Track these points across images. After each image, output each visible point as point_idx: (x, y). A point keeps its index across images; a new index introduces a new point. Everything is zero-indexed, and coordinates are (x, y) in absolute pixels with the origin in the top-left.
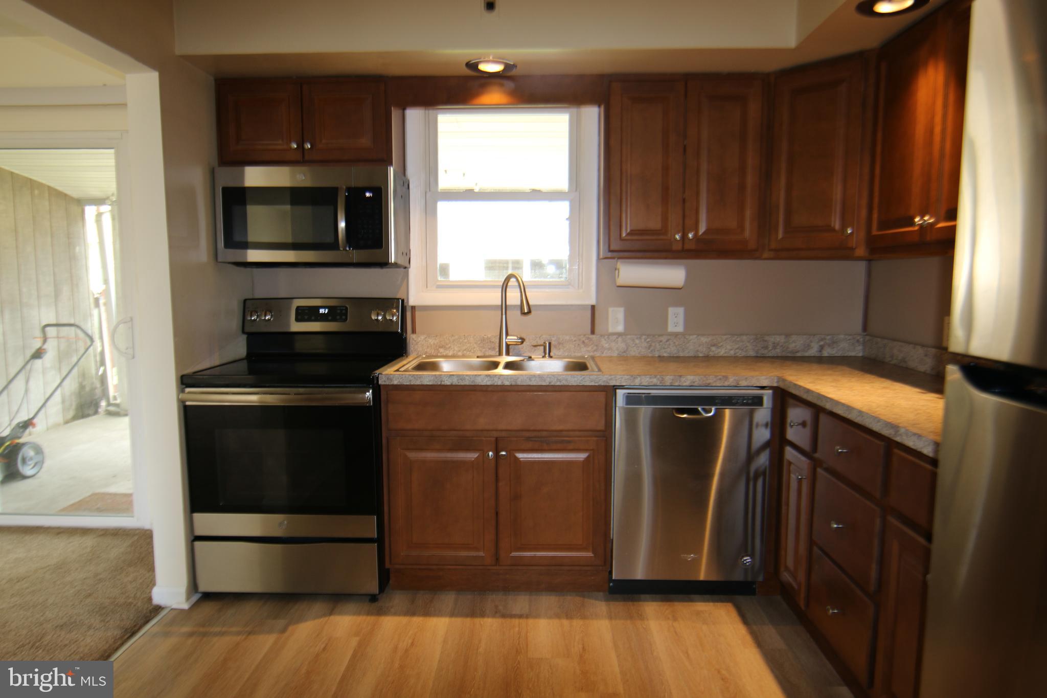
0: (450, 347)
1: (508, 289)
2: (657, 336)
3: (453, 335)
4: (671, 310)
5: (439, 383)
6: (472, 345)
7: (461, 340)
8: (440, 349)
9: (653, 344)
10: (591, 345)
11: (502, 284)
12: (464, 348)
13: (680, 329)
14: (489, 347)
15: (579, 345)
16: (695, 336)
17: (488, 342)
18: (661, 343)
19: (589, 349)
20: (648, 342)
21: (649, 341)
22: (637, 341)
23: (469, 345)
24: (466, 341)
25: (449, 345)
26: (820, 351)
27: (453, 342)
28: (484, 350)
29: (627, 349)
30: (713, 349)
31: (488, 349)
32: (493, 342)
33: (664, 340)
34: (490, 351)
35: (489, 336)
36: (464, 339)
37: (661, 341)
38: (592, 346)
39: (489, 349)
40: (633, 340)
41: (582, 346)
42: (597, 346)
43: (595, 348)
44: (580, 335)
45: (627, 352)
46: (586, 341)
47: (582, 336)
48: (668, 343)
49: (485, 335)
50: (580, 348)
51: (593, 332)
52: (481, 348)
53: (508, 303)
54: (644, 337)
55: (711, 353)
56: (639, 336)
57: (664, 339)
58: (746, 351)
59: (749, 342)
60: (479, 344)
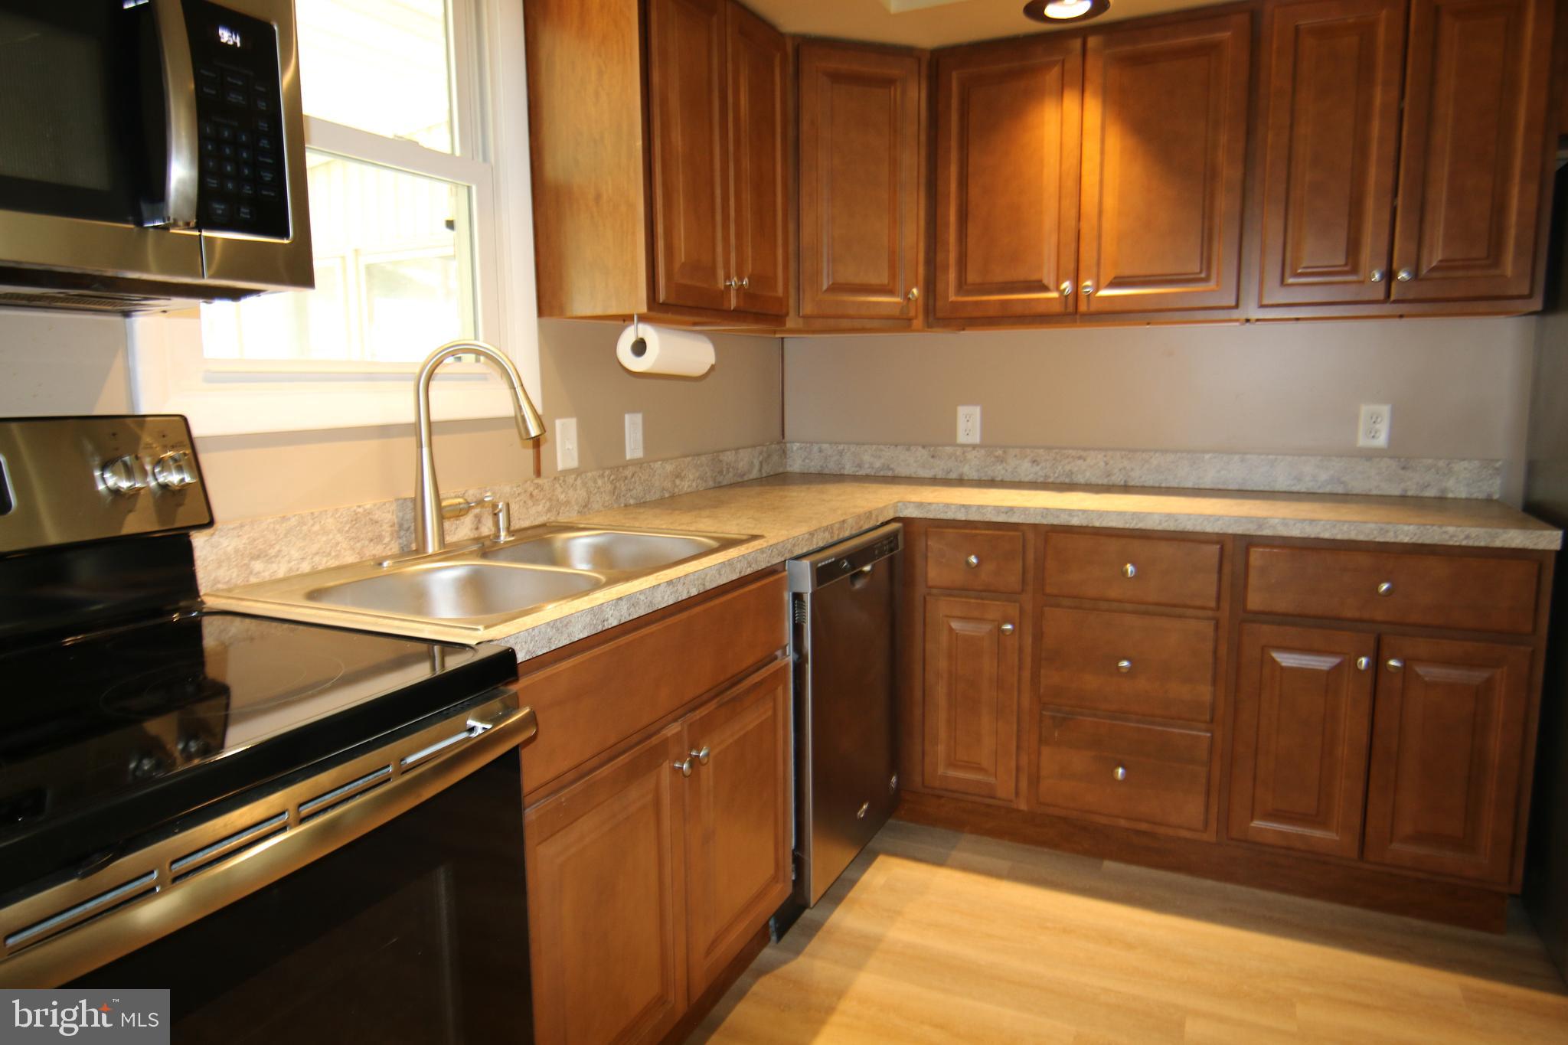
0: (280, 551)
2: (621, 469)
3: (284, 519)
4: (627, 418)
6: (331, 536)
7: (305, 528)
8: (253, 562)
9: (618, 485)
10: (541, 500)
12: (315, 548)
13: (639, 454)
14: (370, 535)
15: (525, 502)
16: (660, 463)
17: (365, 524)
18: (626, 481)
19: (540, 508)
20: (611, 483)
21: (613, 480)
22: (600, 482)
23: (324, 539)
24: (316, 528)
25: (277, 548)
27: (285, 536)
28: (359, 545)
29: (589, 498)
30: (678, 482)
31: (367, 542)
32: (377, 522)
33: (629, 476)
34: (372, 544)
35: (368, 506)
36: (313, 525)
37: (626, 478)
38: (544, 501)
39: (371, 540)
40: (595, 482)
41: (530, 503)
42: (550, 500)
43: (548, 504)
44: (526, 482)
45: (590, 506)
46: (535, 492)
47: (529, 482)
48: (633, 480)
49: (359, 507)
50: (527, 509)
51: (538, 473)
52: (352, 543)
54: (607, 472)
55: (676, 490)
56: (601, 472)
57: (628, 472)
58: (705, 481)
59: (708, 465)
60: (347, 532)
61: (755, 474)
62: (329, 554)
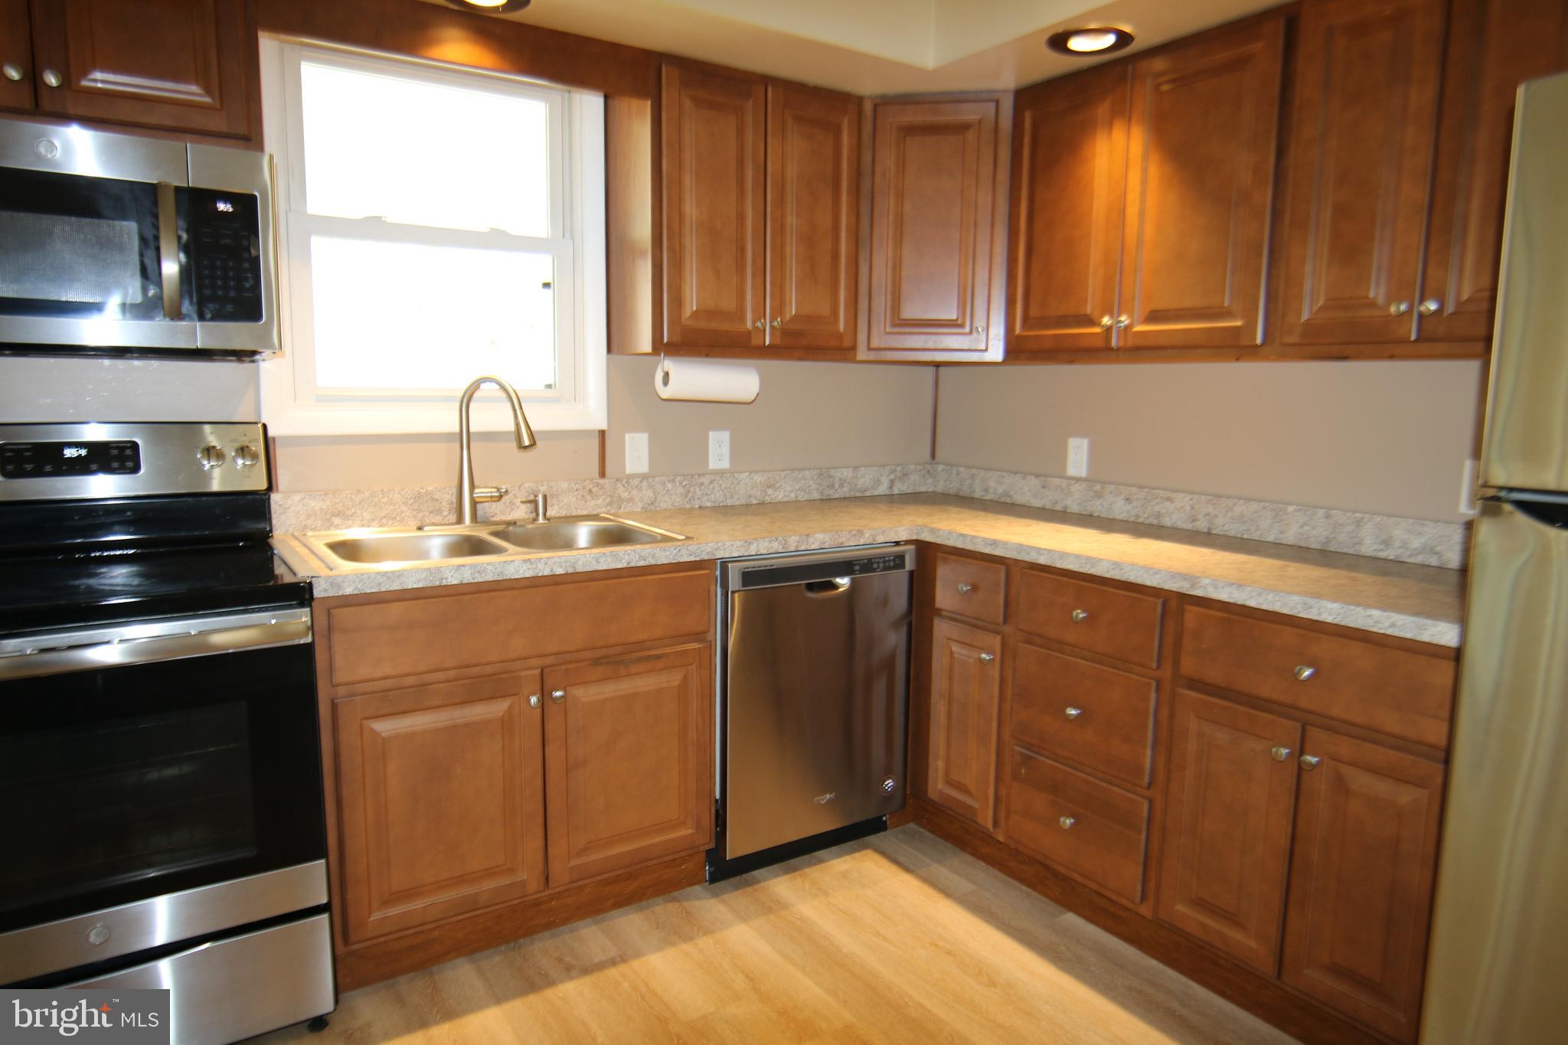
0: (355, 512)
1: (472, 405)
2: (696, 477)
3: (359, 492)
4: (712, 435)
5: (437, 583)
6: (397, 507)
7: (376, 499)
8: (333, 518)
9: (692, 489)
10: (602, 495)
11: (461, 395)
12: (383, 513)
13: (725, 464)
14: (431, 509)
15: (583, 496)
16: (747, 474)
17: (427, 501)
18: (703, 487)
19: (600, 502)
20: (684, 487)
21: (686, 485)
22: (669, 486)
23: (391, 508)
24: (385, 500)
25: (353, 510)
26: (891, 488)
27: (360, 503)
28: (421, 515)
29: (656, 498)
30: (770, 491)
31: (427, 513)
32: (437, 500)
33: (707, 483)
34: (431, 515)
35: (430, 489)
36: (382, 498)
37: (702, 484)
38: (604, 497)
39: (432, 512)
40: (664, 484)
41: (589, 497)
42: (611, 496)
43: (608, 500)
44: (585, 480)
45: (657, 504)
46: (595, 490)
47: (588, 481)
48: (711, 486)
49: (422, 488)
50: (586, 501)
51: (603, 474)
52: (415, 513)
53: (471, 430)
54: (679, 478)
55: (767, 498)
56: (672, 478)
57: (706, 480)
58: (809, 493)
59: (812, 479)
60: (411, 505)
61: (882, 490)
62: (395, 518)
